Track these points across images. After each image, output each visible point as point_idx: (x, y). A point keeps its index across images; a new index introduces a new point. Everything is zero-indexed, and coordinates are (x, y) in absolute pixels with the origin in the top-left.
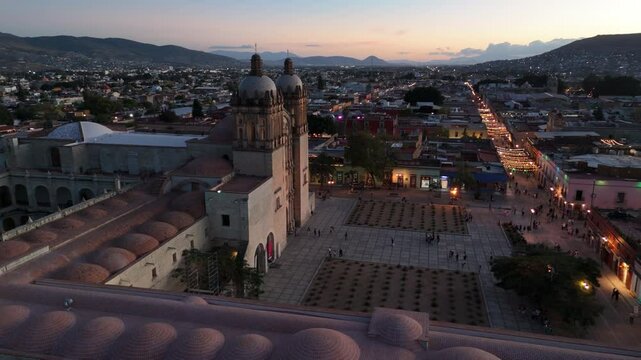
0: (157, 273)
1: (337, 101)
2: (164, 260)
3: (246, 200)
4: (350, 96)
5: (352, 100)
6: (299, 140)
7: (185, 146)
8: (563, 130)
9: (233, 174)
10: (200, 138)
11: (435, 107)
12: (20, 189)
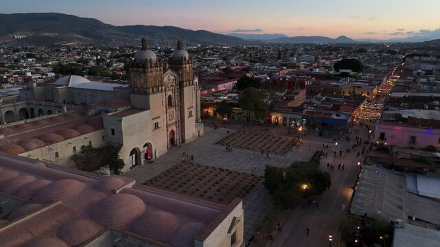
0: (59, 154)
1: (285, 68)
2: (66, 149)
3: (121, 121)
4: (297, 64)
6: (183, 90)
7: (113, 90)
9: (129, 107)
10: (124, 86)
11: (352, 73)
12: (32, 109)
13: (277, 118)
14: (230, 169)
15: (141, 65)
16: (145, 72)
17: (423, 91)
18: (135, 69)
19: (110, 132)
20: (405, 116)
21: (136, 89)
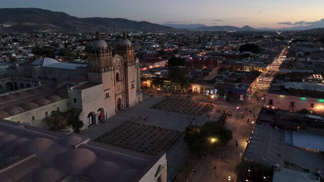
0: (35, 118)
1: (203, 50)
2: (40, 113)
3: (81, 92)
5: (214, 49)
6: (127, 69)
7: (75, 69)
8: (297, 69)
9: (87, 82)
11: (252, 54)
12: (16, 84)
13: (196, 89)
14: (161, 127)
15: (96, 51)
16: (98, 56)
17: (301, 68)
18: (91, 54)
19: (73, 101)
20: (287, 87)
21: (92, 69)
